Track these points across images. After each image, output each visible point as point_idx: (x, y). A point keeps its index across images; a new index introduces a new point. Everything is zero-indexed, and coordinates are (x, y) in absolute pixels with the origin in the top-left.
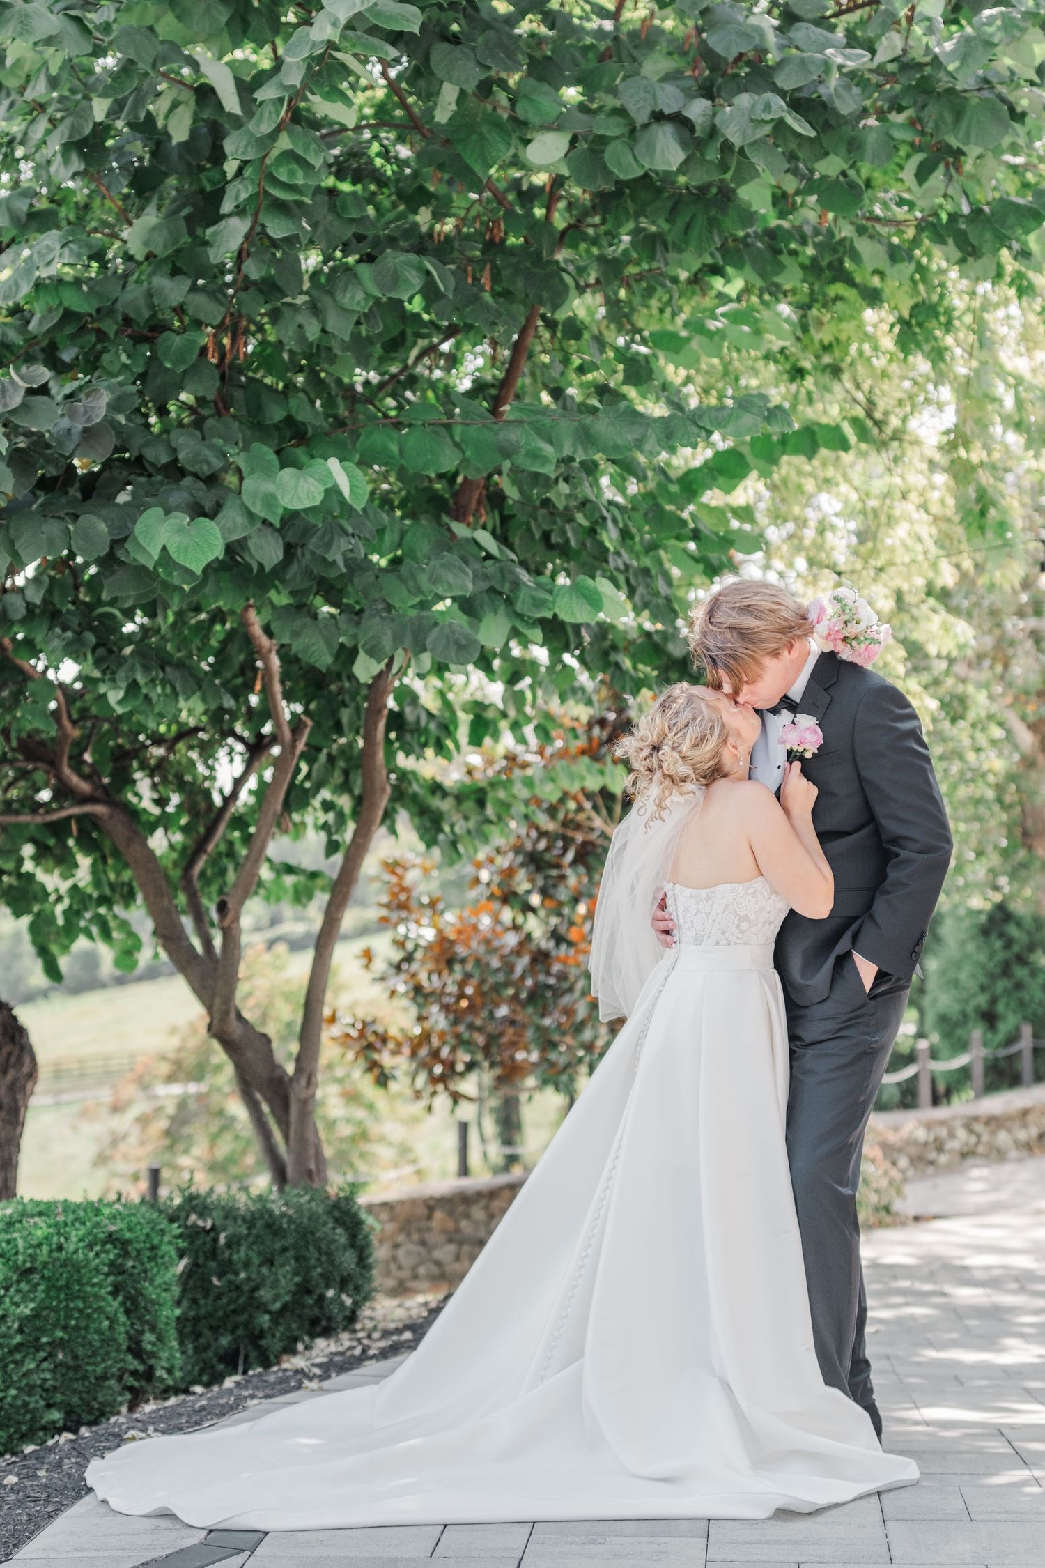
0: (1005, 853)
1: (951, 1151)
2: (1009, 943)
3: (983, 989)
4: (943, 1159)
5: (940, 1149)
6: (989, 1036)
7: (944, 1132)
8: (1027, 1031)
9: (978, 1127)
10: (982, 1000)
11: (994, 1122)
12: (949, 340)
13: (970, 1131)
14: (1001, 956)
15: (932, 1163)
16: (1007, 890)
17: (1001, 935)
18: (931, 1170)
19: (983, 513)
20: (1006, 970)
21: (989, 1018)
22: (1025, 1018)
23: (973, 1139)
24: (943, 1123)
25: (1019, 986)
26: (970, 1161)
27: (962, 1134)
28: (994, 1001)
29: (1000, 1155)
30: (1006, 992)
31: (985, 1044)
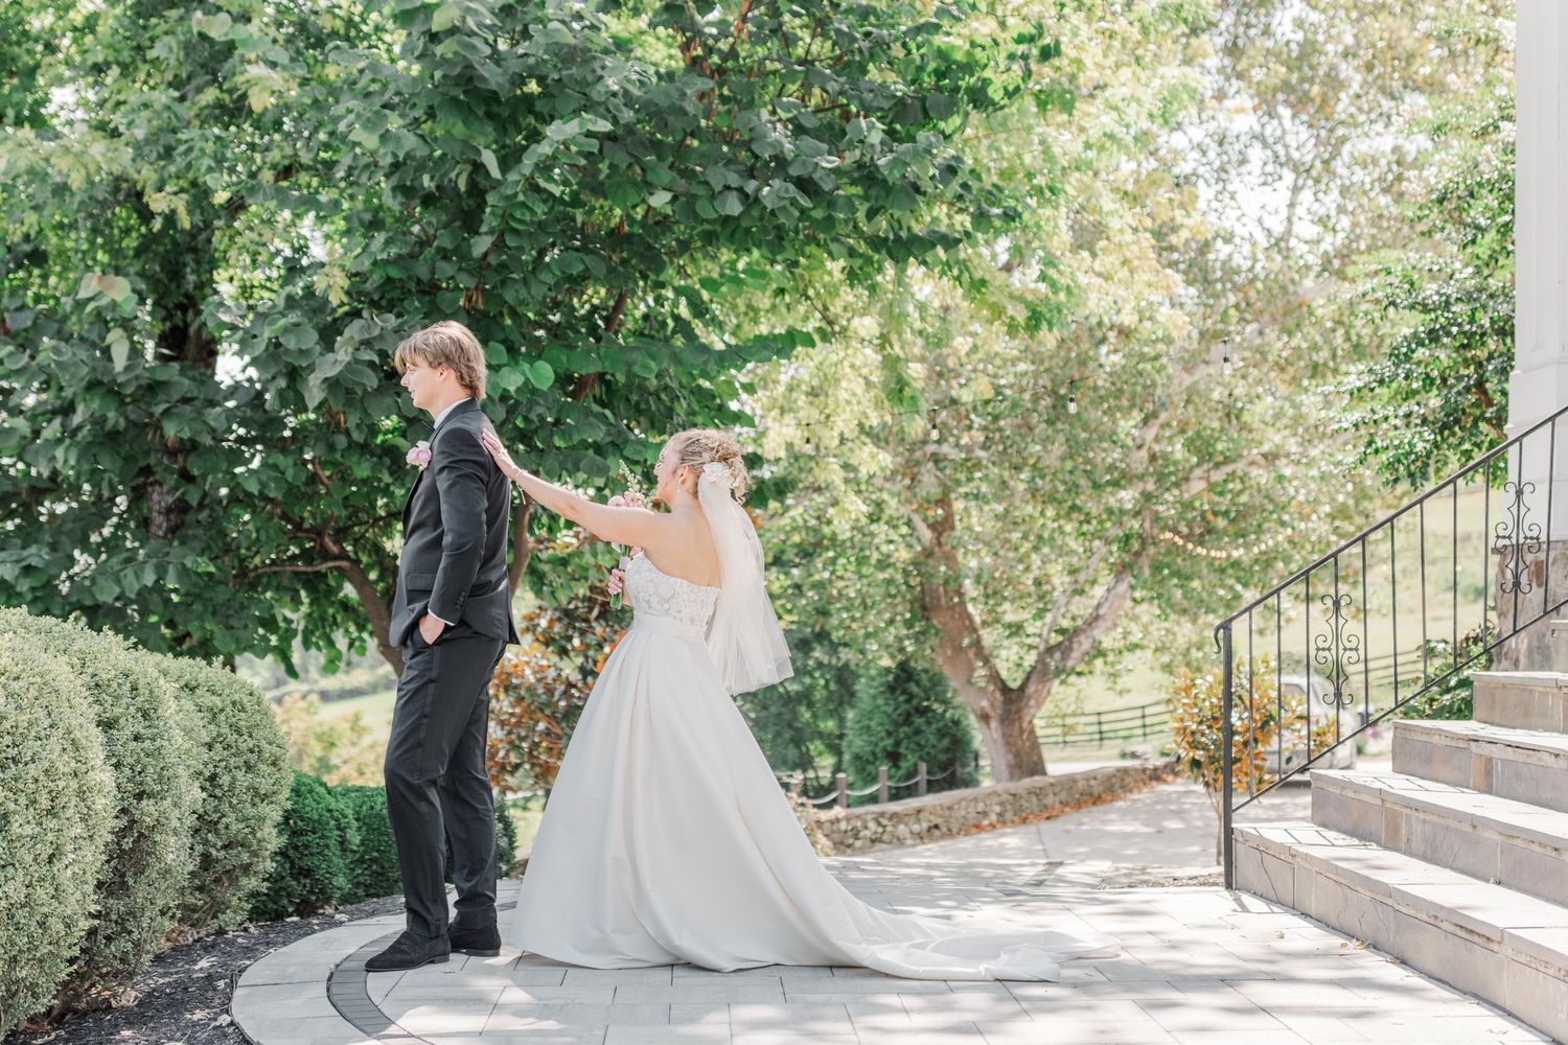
0: (909, 624)
1: (865, 838)
2: (911, 697)
3: (889, 734)
4: (858, 844)
5: (856, 837)
6: (893, 771)
7: (859, 824)
8: (923, 767)
9: (884, 821)
10: (889, 742)
11: (894, 816)
12: (879, 278)
13: (879, 824)
14: (905, 707)
15: (849, 846)
16: (910, 649)
17: (904, 692)
18: (849, 851)
19: (901, 391)
20: (907, 719)
21: (894, 757)
22: (921, 758)
23: (880, 830)
24: (858, 817)
25: (918, 732)
26: (878, 846)
27: (872, 825)
28: (897, 744)
29: (900, 842)
30: (908, 737)
31: (890, 778)
